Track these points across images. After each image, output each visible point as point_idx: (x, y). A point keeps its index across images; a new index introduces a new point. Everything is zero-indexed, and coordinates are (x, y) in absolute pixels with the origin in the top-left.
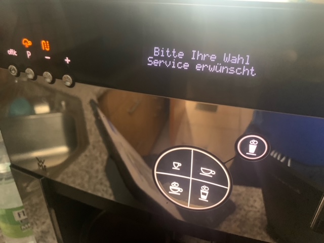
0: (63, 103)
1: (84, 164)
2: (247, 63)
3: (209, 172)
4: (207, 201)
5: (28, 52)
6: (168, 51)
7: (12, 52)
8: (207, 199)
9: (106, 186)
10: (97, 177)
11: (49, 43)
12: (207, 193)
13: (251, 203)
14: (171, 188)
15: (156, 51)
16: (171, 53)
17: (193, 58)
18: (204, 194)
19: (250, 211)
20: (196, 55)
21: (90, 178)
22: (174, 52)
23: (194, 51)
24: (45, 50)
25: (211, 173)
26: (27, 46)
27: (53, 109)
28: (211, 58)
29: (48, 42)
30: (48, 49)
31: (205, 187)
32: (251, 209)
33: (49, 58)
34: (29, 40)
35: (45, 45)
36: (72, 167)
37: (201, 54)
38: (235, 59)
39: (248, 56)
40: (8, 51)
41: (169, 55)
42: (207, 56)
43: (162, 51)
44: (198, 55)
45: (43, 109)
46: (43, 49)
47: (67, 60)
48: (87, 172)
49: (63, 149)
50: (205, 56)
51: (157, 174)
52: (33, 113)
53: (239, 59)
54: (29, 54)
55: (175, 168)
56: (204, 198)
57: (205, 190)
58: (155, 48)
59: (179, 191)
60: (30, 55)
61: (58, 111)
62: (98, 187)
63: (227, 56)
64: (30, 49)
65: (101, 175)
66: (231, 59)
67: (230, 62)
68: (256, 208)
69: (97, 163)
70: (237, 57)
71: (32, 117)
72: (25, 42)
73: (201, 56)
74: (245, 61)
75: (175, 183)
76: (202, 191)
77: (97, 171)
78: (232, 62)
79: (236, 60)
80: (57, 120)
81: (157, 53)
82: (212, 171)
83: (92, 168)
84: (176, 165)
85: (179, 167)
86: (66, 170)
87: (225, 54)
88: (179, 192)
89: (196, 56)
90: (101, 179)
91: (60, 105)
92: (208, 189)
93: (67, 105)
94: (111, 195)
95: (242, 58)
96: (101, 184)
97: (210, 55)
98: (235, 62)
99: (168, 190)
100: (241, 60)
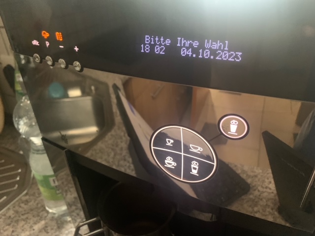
0: (93, 88)
1: (110, 142)
2: (226, 49)
3: (197, 148)
4: (198, 175)
5: (47, 42)
6: (157, 39)
7: (35, 43)
8: (197, 174)
9: (129, 162)
10: (121, 154)
11: (62, 34)
12: (197, 167)
13: (266, 184)
14: (166, 161)
15: (147, 38)
16: (159, 40)
17: (179, 45)
18: (195, 169)
19: (264, 192)
20: (181, 41)
21: (115, 155)
22: (162, 39)
23: (179, 39)
24: (59, 41)
25: (199, 149)
26: (46, 37)
27: (84, 93)
28: (194, 44)
29: (60, 33)
30: (61, 40)
31: (194, 162)
32: (265, 190)
33: (62, 47)
34: (47, 32)
35: (59, 36)
36: (100, 145)
37: (185, 41)
38: (215, 44)
39: (227, 42)
40: (33, 42)
41: (158, 42)
42: (191, 43)
43: (152, 39)
44: (183, 42)
45: (75, 93)
46: (58, 39)
47: (76, 49)
48: (112, 149)
49: (94, 129)
50: (189, 42)
51: (154, 149)
52: (67, 96)
53: (219, 45)
54: (47, 44)
55: (169, 144)
56: (194, 172)
57: (195, 165)
58: (146, 36)
59: (173, 164)
60: (49, 44)
61: (88, 94)
62: (122, 162)
63: (208, 42)
64: (48, 39)
65: (125, 152)
66: (212, 44)
67: (211, 48)
68: (270, 189)
69: (122, 142)
70: (217, 43)
71: (66, 100)
72: (44, 33)
73: (185, 42)
74: (224, 47)
75: (169, 158)
76: (192, 166)
77: (122, 149)
78: (213, 48)
79: (216, 46)
80: (87, 103)
81: (148, 41)
82: (199, 148)
83: (117, 146)
84: (169, 141)
85: (172, 144)
86: (95, 147)
87: (206, 40)
88: (173, 166)
89: (181, 43)
90: (124, 156)
91: (91, 90)
92: (198, 164)
93: (96, 89)
94: (132, 170)
95: (221, 44)
96: (125, 160)
97: (193, 42)
98: (215, 48)
99: (163, 163)
100: (221, 45)
